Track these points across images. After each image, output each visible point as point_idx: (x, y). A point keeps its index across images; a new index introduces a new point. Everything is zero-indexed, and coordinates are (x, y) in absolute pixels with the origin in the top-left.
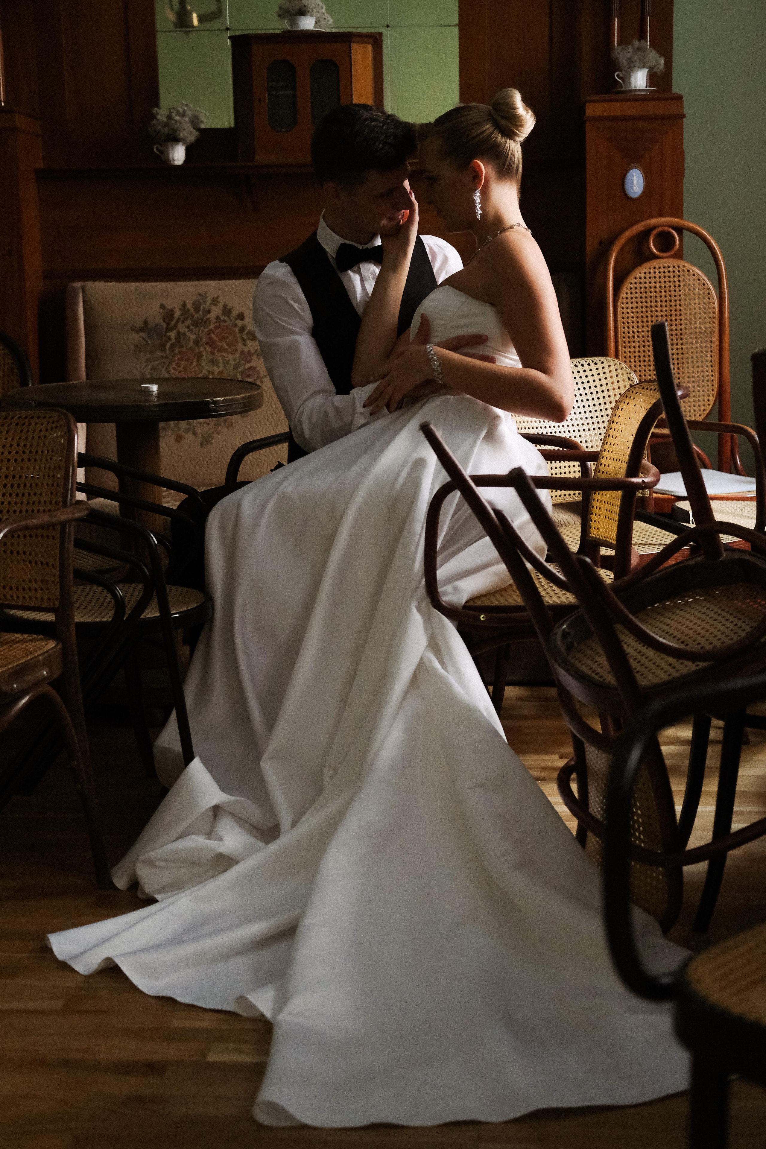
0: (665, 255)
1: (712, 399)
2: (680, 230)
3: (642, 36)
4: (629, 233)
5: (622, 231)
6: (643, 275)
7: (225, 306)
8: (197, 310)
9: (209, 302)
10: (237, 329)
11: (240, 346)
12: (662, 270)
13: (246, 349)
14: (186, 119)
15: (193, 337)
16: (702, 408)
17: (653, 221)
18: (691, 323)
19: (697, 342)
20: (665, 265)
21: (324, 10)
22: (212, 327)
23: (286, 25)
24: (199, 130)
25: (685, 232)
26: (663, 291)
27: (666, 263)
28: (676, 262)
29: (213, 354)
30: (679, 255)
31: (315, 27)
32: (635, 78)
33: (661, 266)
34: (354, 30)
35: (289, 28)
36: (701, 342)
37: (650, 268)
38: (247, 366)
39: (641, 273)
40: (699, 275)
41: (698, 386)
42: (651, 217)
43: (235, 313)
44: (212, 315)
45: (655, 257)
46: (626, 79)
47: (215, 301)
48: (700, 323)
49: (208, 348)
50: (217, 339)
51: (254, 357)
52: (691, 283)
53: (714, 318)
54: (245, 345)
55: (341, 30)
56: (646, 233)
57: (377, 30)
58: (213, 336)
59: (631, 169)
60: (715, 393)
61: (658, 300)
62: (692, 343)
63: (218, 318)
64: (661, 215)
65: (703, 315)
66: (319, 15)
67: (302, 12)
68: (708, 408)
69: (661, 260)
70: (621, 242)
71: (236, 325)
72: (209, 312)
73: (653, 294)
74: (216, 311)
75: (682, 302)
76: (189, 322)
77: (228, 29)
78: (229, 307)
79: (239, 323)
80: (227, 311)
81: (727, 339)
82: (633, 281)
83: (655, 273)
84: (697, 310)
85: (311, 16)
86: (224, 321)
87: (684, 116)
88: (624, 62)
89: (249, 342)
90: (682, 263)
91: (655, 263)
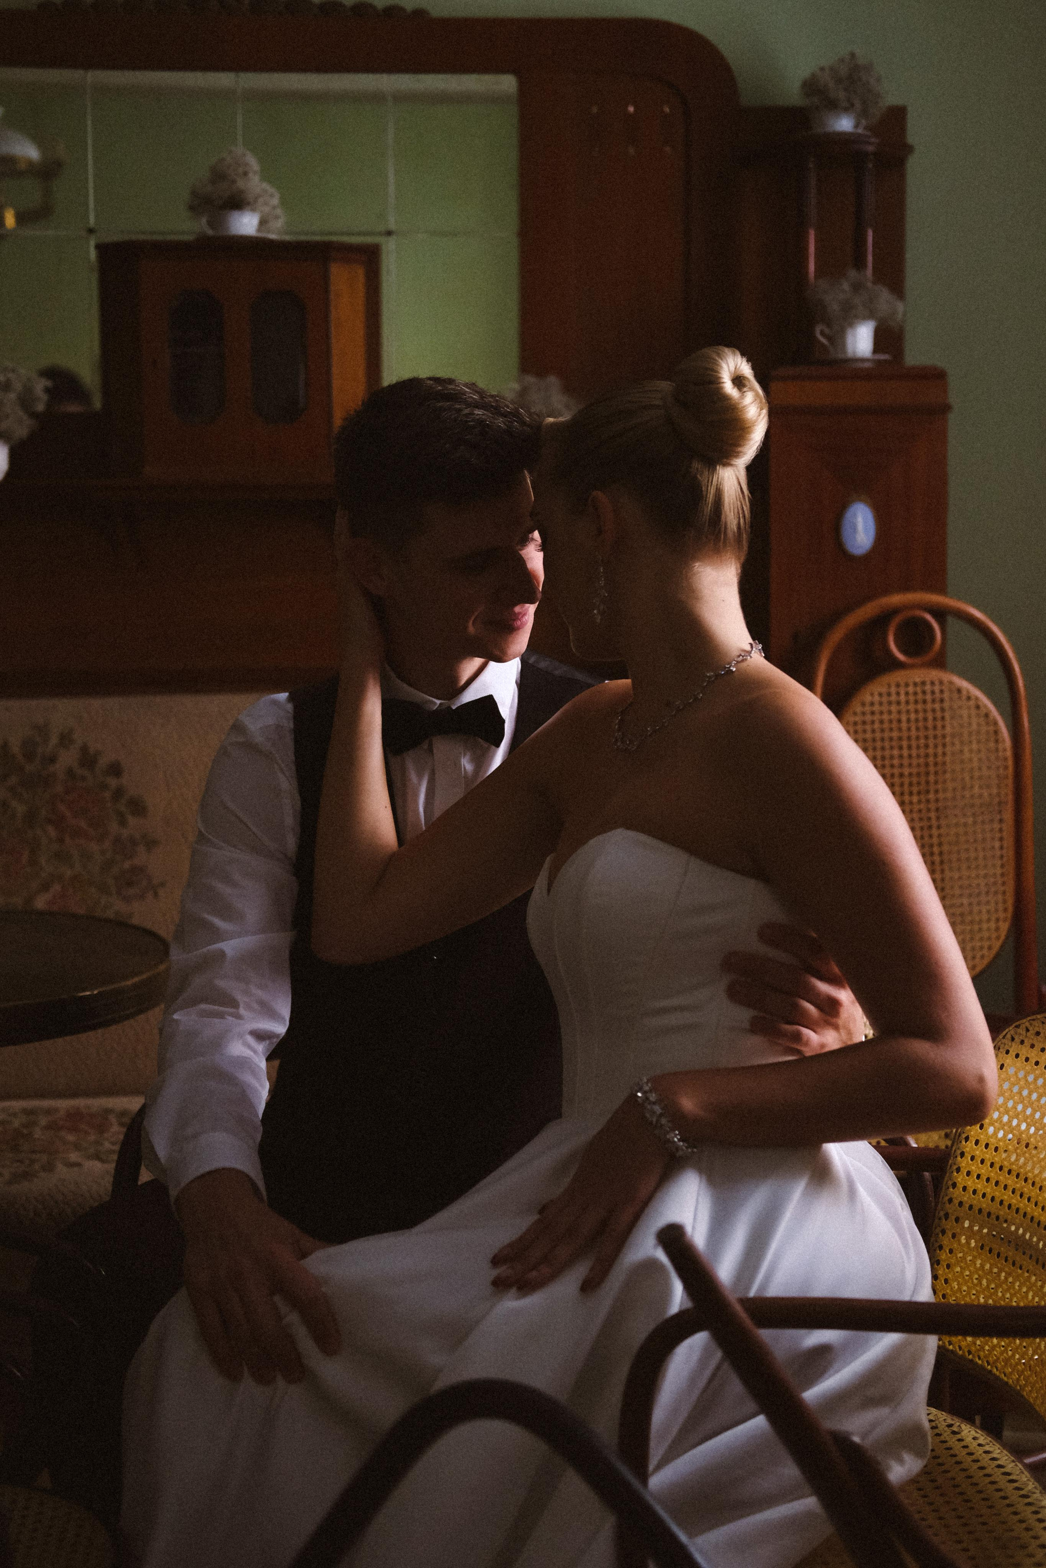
0: (917, 661)
1: (1005, 927)
2: (940, 614)
3: (859, 263)
4: (852, 620)
5: (837, 617)
6: (877, 698)
7: (84, 749)
8: (30, 756)
9: (54, 740)
10: (107, 795)
11: (114, 827)
12: (911, 689)
13: (125, 833)
14: (13, 396)
15: (20, 809)
16: (986, 944)
17: (896, 599)
18: (963, 788)
19: (975, 823)
20: (918, 680)
21: (275, 201)
22: (59, 789)
23: (199, 226)
24: (33, 415)
25: (950, 619)
26: (913, 728)
27: (917, 675)
28: (935, 674)
29: (61, 841)
30: (939, 662)
31: (259, 230)
32: (855, 336)
33: (911, 681)
34: (334, 238)
35: (210, 232)
36: (983, 822)
37: (889, 686)
38: (127, 865)
39: (872, 694)
40: (977, 699)
41: (979, 904)
42: (886, 592)
43: (103, 762)
44: (59, 768)
45: (899, 666)
46: (838, 338)
47: (65, 739)
48: (981, 787)
49: (52, 831)
50: (68, 814)
51: (141, 849)
52: (965, 713)
53: (1007, 777)
54: (123, 823)
55: (303, 238)
56: (881, 621)
57: (369, 240)
58: (62, 808)
59: (853, 501)
60: (1009, 914)
61: (905, 743)
62: (965, 825)
63: (70, 772)
64: (906, 588)
65: (985, 772)
66: (267, 209)
67: (238, 203)
68: (997, 945)
69: (908, 672)
70: (836, 635)
71: (104, 786)
72: (53, 760)
73: (895, 734)
74: (68, 759)
75: (948, 749)
76: (13, 780)
77: (91, 231)
78: (92, 751)
79: (113, 782)
80: (88, 759)
81: (1029, 813)
82: (859, 709)
83: (898, 694)
84: (975, 764)
85: (253, 210)
86: (83, 778)
87: (946, 408)
88: (834, 307)
89: (132, 820)
90: (946, 677)
91: (898, 676)
